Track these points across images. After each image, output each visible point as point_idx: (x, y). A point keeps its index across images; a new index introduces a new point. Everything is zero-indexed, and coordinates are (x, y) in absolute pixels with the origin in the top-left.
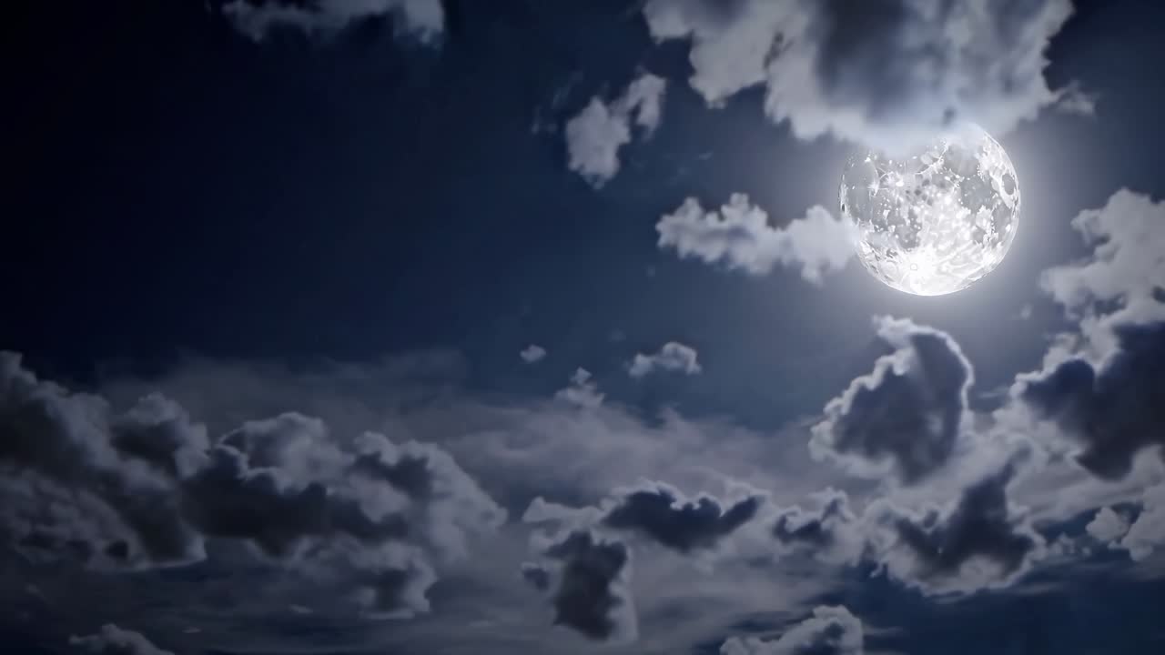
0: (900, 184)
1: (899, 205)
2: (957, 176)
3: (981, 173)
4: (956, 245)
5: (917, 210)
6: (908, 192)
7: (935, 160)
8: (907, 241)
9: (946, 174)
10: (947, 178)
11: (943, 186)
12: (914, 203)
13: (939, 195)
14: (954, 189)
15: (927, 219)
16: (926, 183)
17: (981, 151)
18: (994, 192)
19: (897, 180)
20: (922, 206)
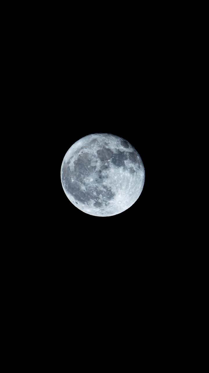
0: (92, 180)
1: (97, 187)
2: (109, 161)
3: (115, 152)
4: (128, 181)
5: (104, 184)
6: (96, 180)
7: (97, 161)
8: (109, 196)
9: (105, 163)
10: (106, 164)
11: (106, 168)
12: (102, 182)
13: (108, 172)
14: (112, 166)
15: (111, 183)
16: (100, 171)
17: (106, 144)
18: (124, 152)
19: (89, 180)
20: (106, 181)
